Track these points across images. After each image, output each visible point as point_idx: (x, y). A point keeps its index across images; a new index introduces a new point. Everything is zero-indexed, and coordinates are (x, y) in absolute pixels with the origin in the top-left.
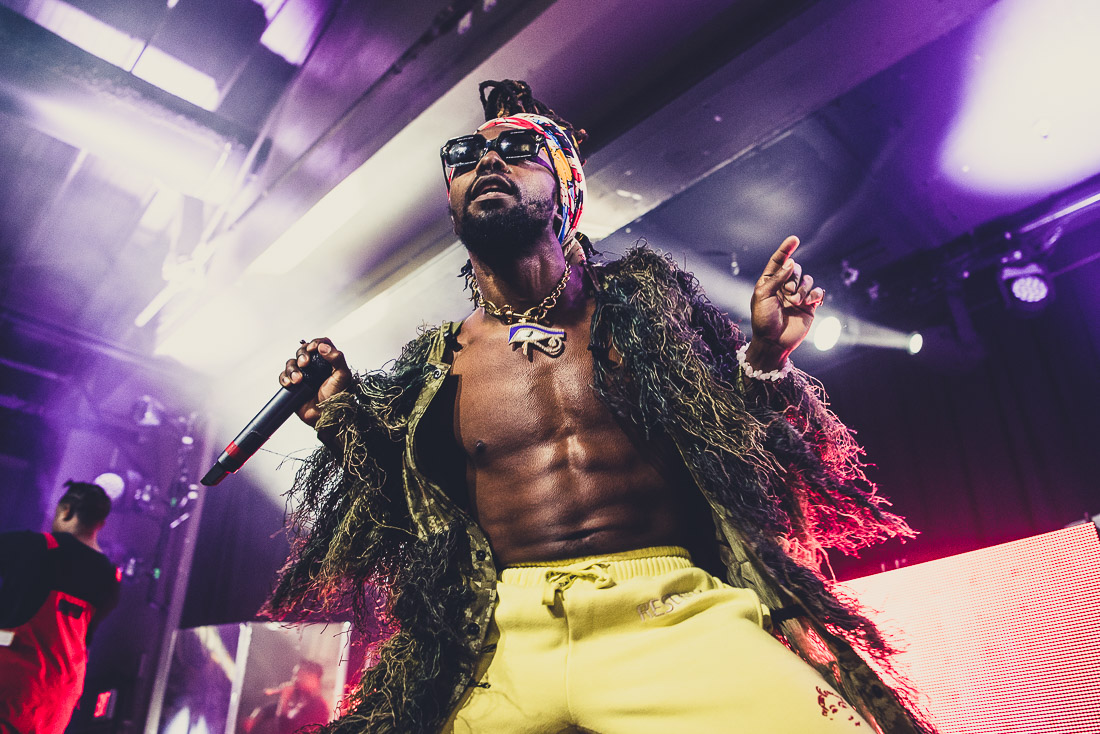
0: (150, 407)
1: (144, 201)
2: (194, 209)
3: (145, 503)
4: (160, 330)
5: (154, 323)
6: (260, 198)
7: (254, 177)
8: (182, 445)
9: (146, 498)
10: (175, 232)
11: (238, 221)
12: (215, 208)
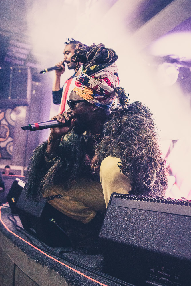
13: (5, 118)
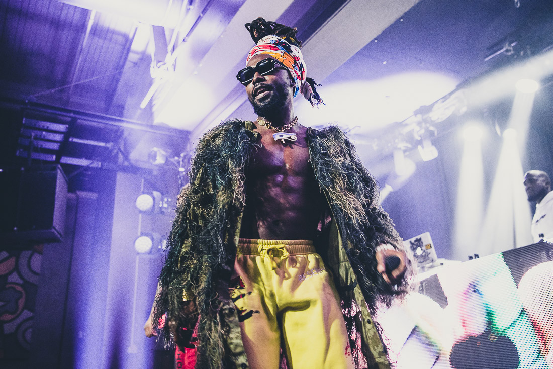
0: (158, 153)
1: (131, 36)
2: (160, 33)
3: (165, 208)
4: (154, 109)
5: (150, 104)
6: (199, 18)
7: (191, 7)
8: (179, 173)
9: (166, 205)
10: (151, 50)
11: (187, 35)
12: (173, 30)
13: (16, 269)
